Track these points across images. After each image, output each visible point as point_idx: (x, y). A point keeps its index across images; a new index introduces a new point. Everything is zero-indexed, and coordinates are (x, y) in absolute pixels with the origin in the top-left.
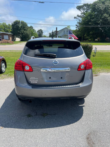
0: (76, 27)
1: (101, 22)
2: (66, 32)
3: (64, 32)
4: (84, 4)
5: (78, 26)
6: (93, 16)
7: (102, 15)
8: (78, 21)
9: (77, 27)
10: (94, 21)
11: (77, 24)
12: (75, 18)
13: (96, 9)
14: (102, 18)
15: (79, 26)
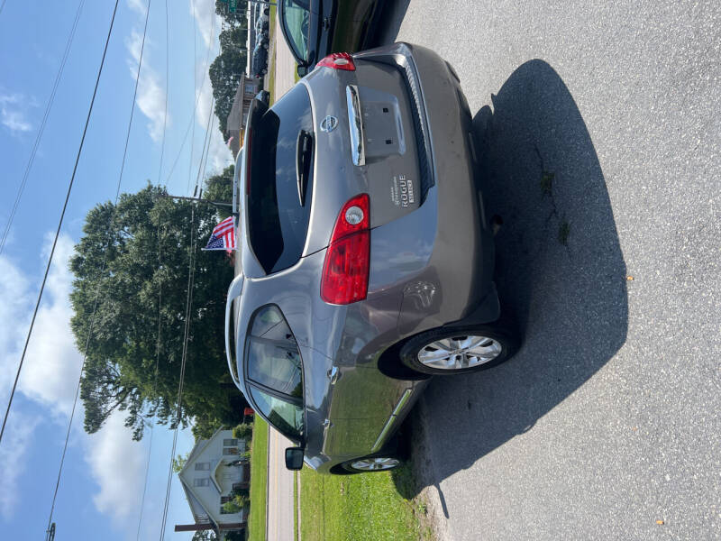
0: (181, 425)
1: (169, 310)
2: (201, 474)
3: (201, 483)
4: (83, 397)
5: (180, 418)
6: (142, 345)
7: (140, 309)
8: (156, 419)
9: (185, 423)
10: (164, 339)
11: (170, 424)
12: (137, 437)
13: (113, 339)
14: (157, 306)
15: (180, 415)
